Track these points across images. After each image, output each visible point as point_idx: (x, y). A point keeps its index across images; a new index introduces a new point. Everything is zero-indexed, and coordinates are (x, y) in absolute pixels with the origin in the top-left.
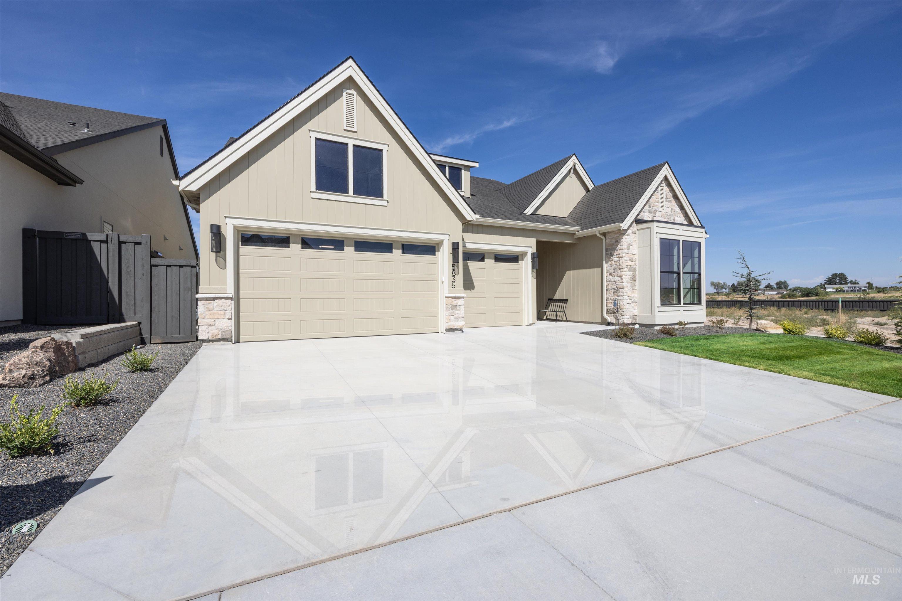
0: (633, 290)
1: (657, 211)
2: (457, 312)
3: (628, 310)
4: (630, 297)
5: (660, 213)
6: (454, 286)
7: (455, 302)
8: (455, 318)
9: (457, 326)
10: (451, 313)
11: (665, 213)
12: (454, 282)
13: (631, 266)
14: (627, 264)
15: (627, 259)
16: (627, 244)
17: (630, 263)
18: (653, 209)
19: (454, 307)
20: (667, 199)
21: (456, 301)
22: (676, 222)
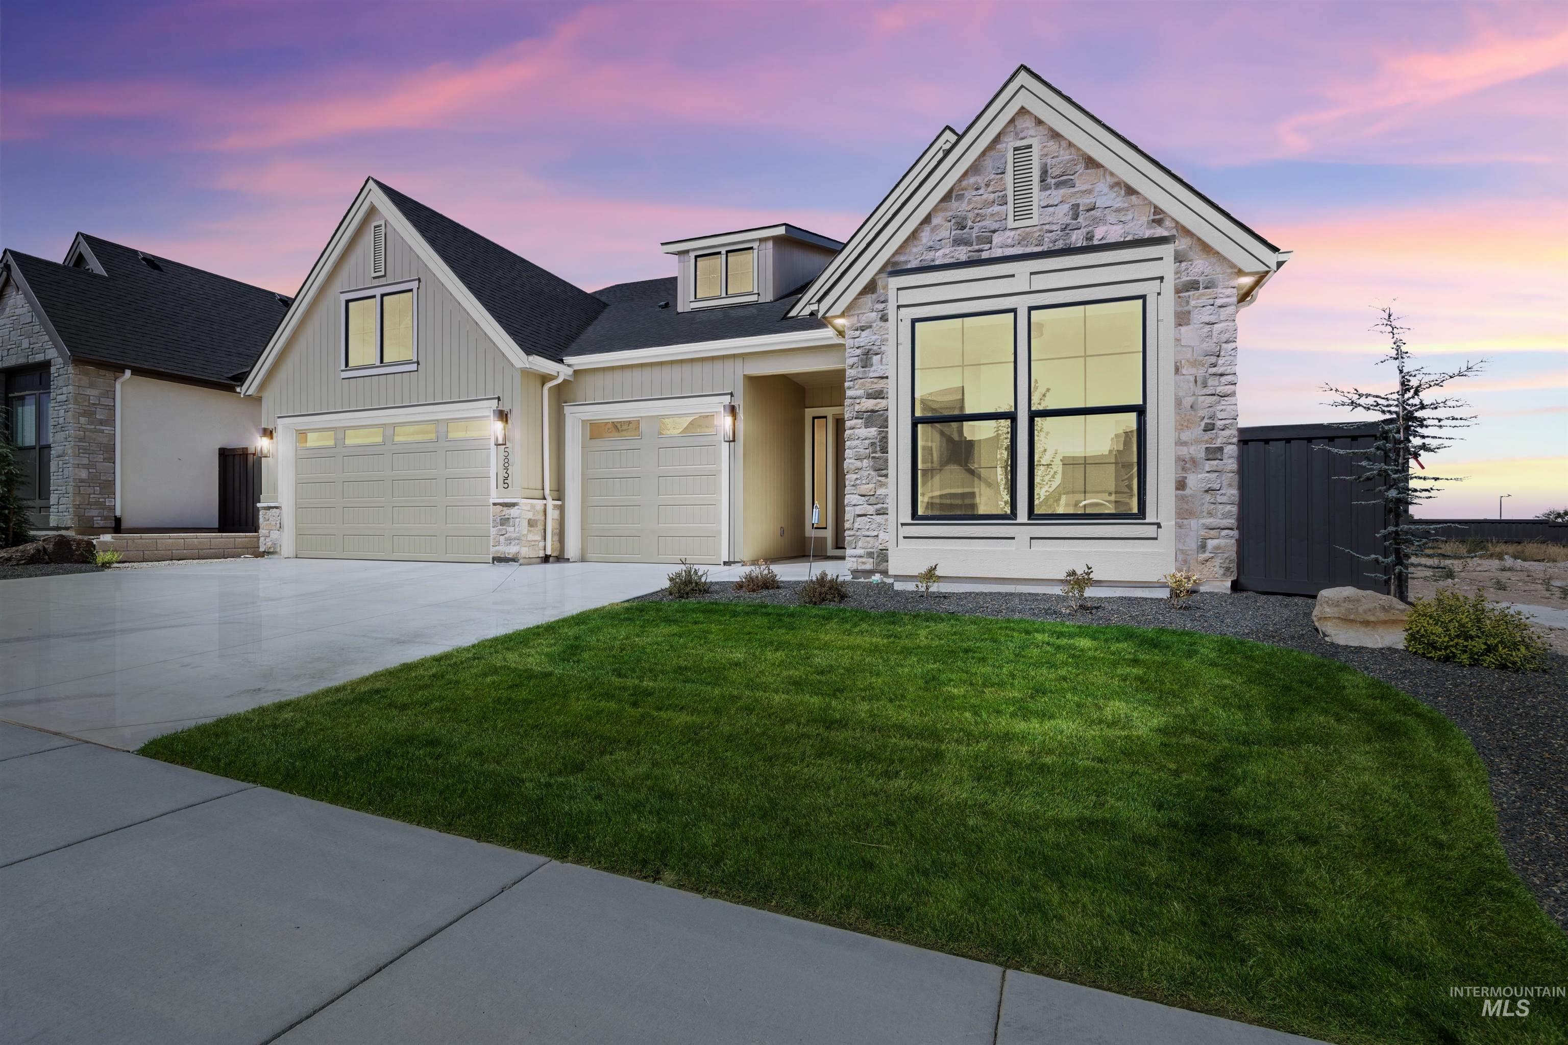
0: (880, 478)
1: (994, 231)
2: (510, 529)
3: (858, 533)
4: (867, 498)
5: (1013, 232)
6: (506, 486)
7: (506, 511)
8: (506, 539)
9: (508, 554)
10: (500, 530)
11: (1039, 227)
12: (506, 478)
13: (873, 411)
14: (857, 408)
15: (860, 392)
16: (858, 352)
17: (870, 404)
18: (976, 230)
19: (505, 521)
20: (1049, 180)
21: (508, 511)
22: (1096, 242)
